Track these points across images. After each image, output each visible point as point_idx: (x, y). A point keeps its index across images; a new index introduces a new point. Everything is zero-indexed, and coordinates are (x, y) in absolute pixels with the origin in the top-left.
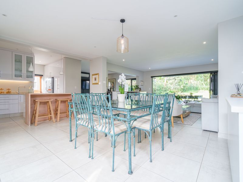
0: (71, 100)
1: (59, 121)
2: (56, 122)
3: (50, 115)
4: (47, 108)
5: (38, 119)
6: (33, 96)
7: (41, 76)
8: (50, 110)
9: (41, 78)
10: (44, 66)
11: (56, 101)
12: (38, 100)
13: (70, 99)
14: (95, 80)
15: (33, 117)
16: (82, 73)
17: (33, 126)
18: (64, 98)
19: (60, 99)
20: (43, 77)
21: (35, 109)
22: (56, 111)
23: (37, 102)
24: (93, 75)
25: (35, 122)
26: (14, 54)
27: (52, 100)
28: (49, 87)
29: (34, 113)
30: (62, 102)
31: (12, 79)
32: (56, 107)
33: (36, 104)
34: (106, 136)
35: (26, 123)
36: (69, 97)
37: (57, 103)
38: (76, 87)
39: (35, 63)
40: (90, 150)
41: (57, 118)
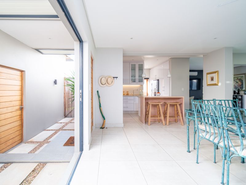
0: (180, 105)
1: (169, 125)
2: (165, 125)
3: (160, 117)
4: (156, 110)
5: (151, 119)
6: (147, 99)
7: (147, 79)
8: (160, 113)
9: (147, 81)
10: (150, 69)
11: (165, 104)
12: (150, 102)
13: (180, 103)
14: (212, 79)
15: (146, 117)
16: (191, 71)
17: (146, 125)
18: (172, 102)
19: (169, 102)
20: (149, 80)
21: (148, 110)
22: (165, 114)
23: (150, 104)
24: (208, 74)
25: (148, 122)
26: (131, 64)
27: (162, 103)
28: (155, 89)
29: (147, 113)
30: (171, 105)
31: (129, 84)
32: (164, 110)
33: (148, 106)
34: (243, 162)
35: (141, 121)
36: (178, 101)
37: (166, 106)
38: (183, 89)
39: (145, 68)
40: (223, 175)
41: (166, 121)
